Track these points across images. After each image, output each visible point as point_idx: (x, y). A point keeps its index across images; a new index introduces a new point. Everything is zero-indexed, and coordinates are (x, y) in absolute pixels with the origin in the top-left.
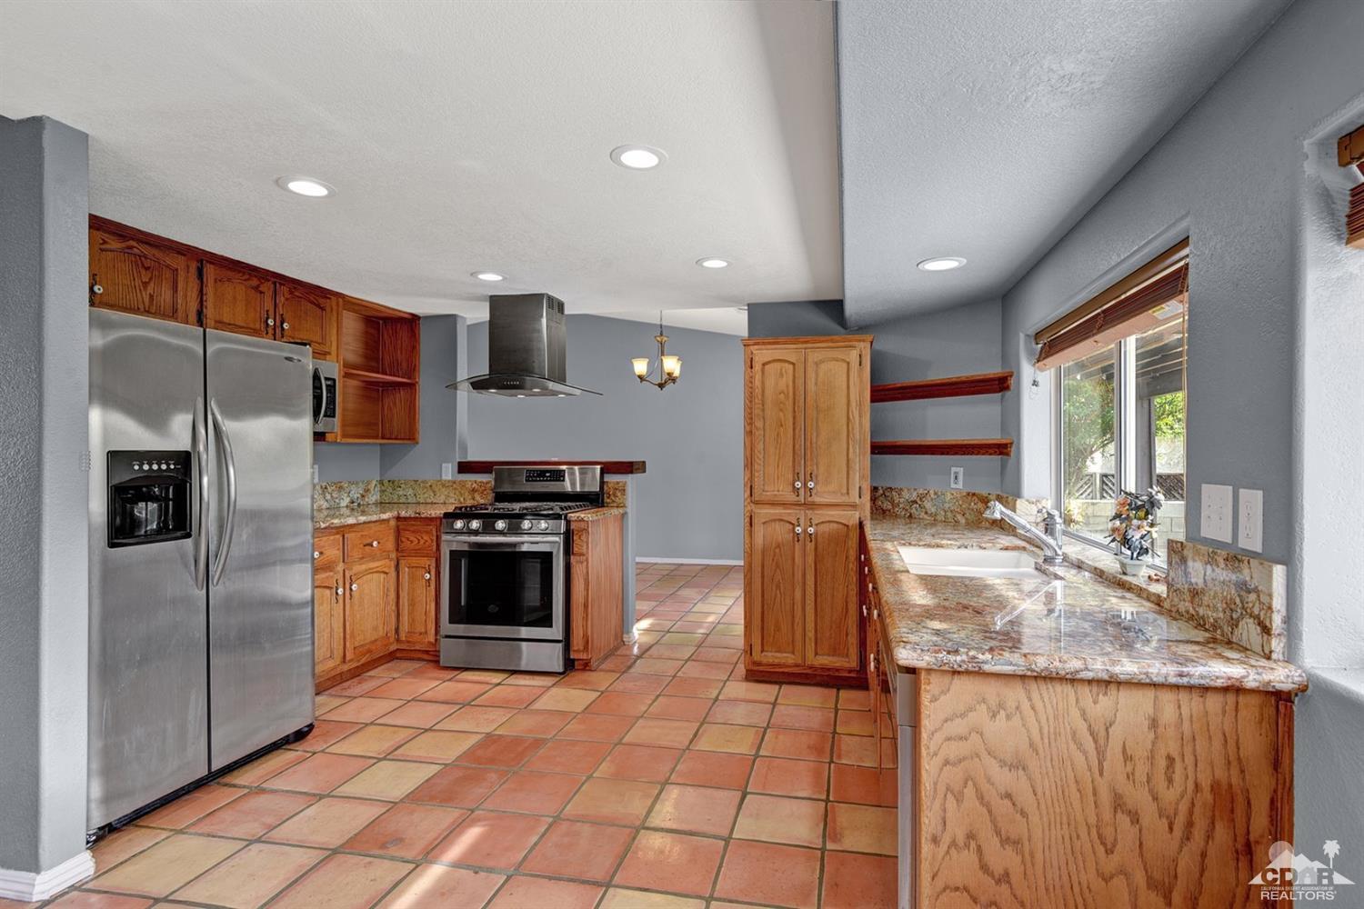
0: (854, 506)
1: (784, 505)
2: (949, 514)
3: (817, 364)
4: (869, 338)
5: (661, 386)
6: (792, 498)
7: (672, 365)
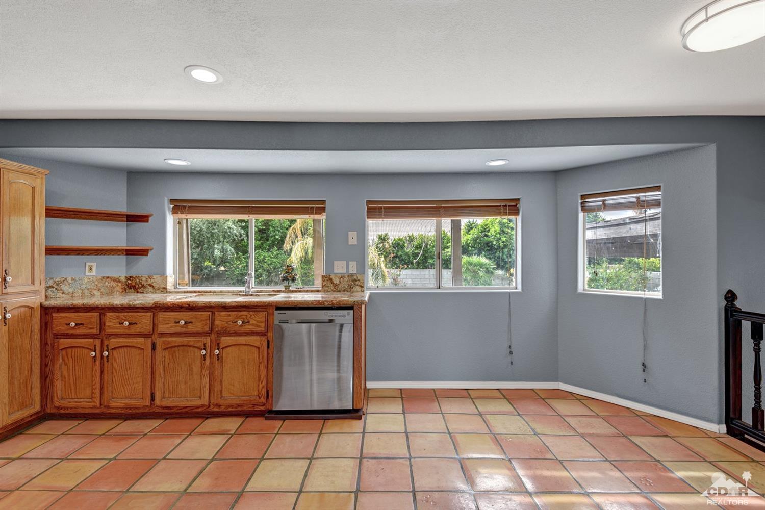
0: (36, 293)
2: (86, 291)
4: (46, 172)
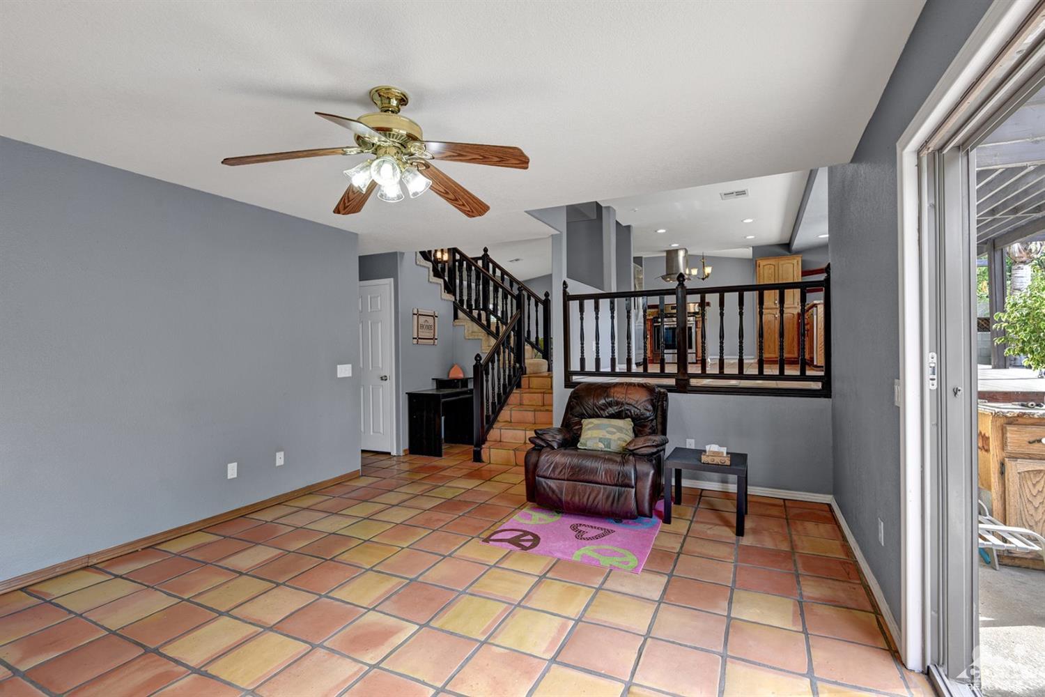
0: (795, 308)
1: (771, 309)
3: (783, 265)
4: (801, 256)
5: (703, 279)
6: (774, 306)
7: (708, 270)
